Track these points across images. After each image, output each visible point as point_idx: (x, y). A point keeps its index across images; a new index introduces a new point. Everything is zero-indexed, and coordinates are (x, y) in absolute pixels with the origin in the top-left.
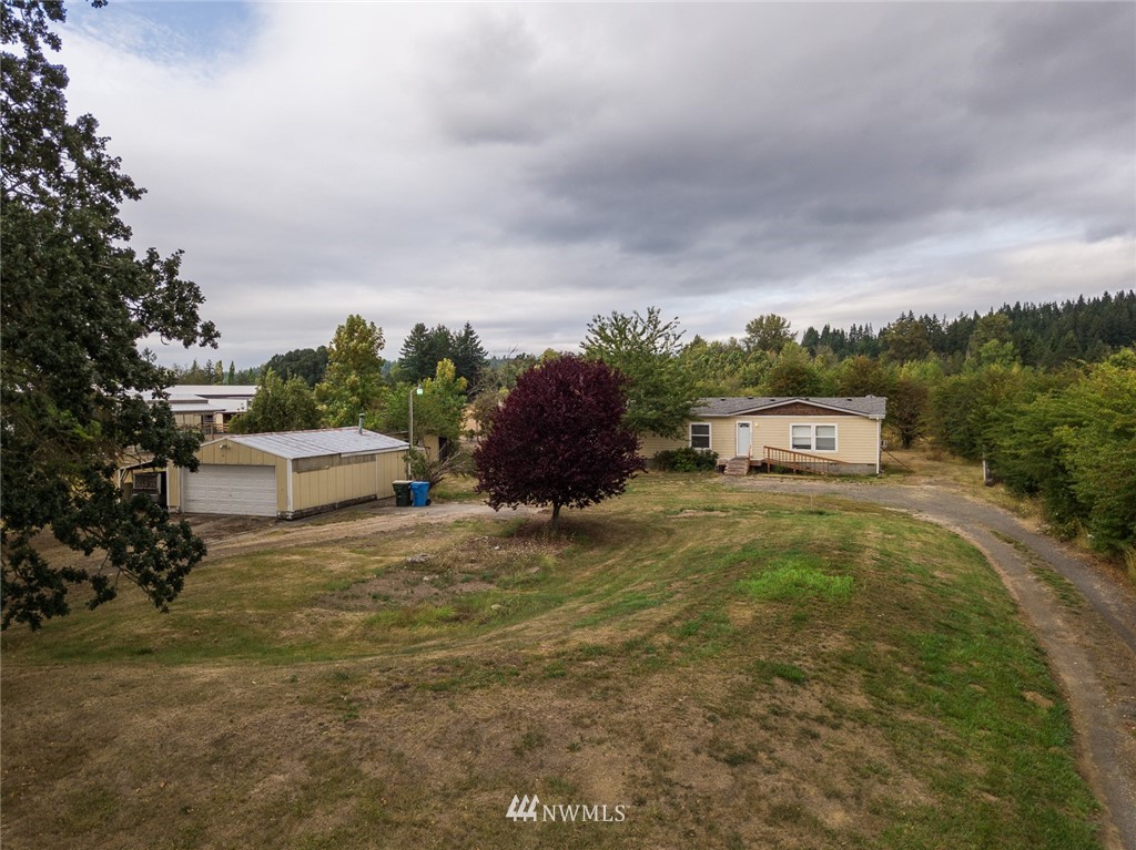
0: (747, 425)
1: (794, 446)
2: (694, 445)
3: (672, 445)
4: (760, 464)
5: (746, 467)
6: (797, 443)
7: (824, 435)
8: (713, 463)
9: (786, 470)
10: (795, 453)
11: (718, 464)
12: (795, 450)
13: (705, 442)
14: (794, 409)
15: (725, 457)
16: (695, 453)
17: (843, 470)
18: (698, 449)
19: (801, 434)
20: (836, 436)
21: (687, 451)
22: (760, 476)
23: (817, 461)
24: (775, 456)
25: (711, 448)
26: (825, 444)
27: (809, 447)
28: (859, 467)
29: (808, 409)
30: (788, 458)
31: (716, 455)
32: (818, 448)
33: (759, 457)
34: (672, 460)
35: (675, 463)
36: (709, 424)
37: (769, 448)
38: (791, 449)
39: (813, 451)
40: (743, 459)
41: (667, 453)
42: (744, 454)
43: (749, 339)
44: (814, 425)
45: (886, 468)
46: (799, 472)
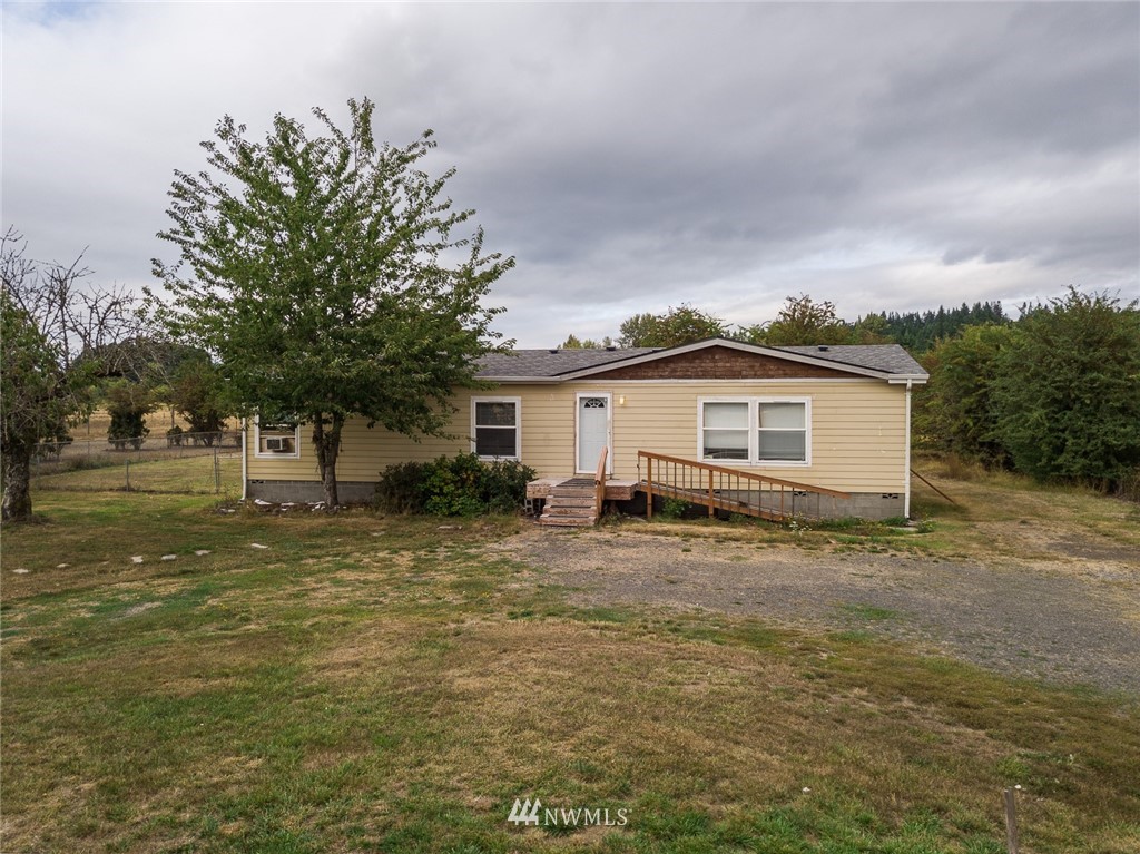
0: (600, 403)
1: (708, 452)
2: (481, 451)
3: (426, 451)
4: (627, 497)
5: (594, 505)
6: (715, 443)
7: (780, 424)
8: (517, 492)
9: (692, 511)
10: (712, 469)
11: (530, 495)
12: (711, 461)
13: (505, 442)
14: (708, 364)
15: (547, 481)
16: (479, 469)
17: (830, 510)
18: (487, 460)
19: (723, 422)
20: (808, 427)
21: (462, 466)
22: (629, 530)
23: (765, 487)
24: (665, 475)
25: (519, 455)
26: (782, 445)
27: (741, 454)
28: (862, 503)
29: (740, 364)
30: (695, 480)
31: (528, 475)
32: (763, 456)
33: (627, 477)
34: (422, 487)
35: (427, 494)
36: (516, 399)
37: (650, 456)
38: (700, 458)
39: (753, 462)
40: (588, 482)
41: (412, 468)
42: (590, 469)
43: (624, 339)
44: (754, 402)
45: (926, 507)
46: (723, 516)
